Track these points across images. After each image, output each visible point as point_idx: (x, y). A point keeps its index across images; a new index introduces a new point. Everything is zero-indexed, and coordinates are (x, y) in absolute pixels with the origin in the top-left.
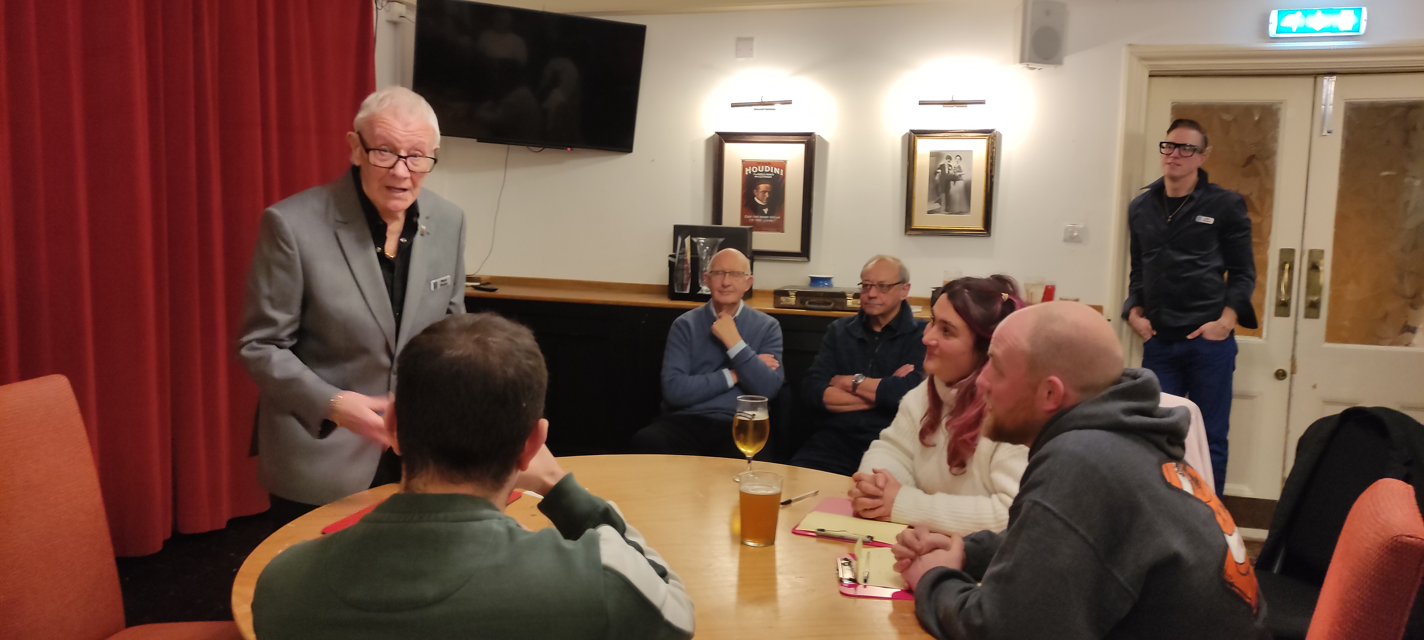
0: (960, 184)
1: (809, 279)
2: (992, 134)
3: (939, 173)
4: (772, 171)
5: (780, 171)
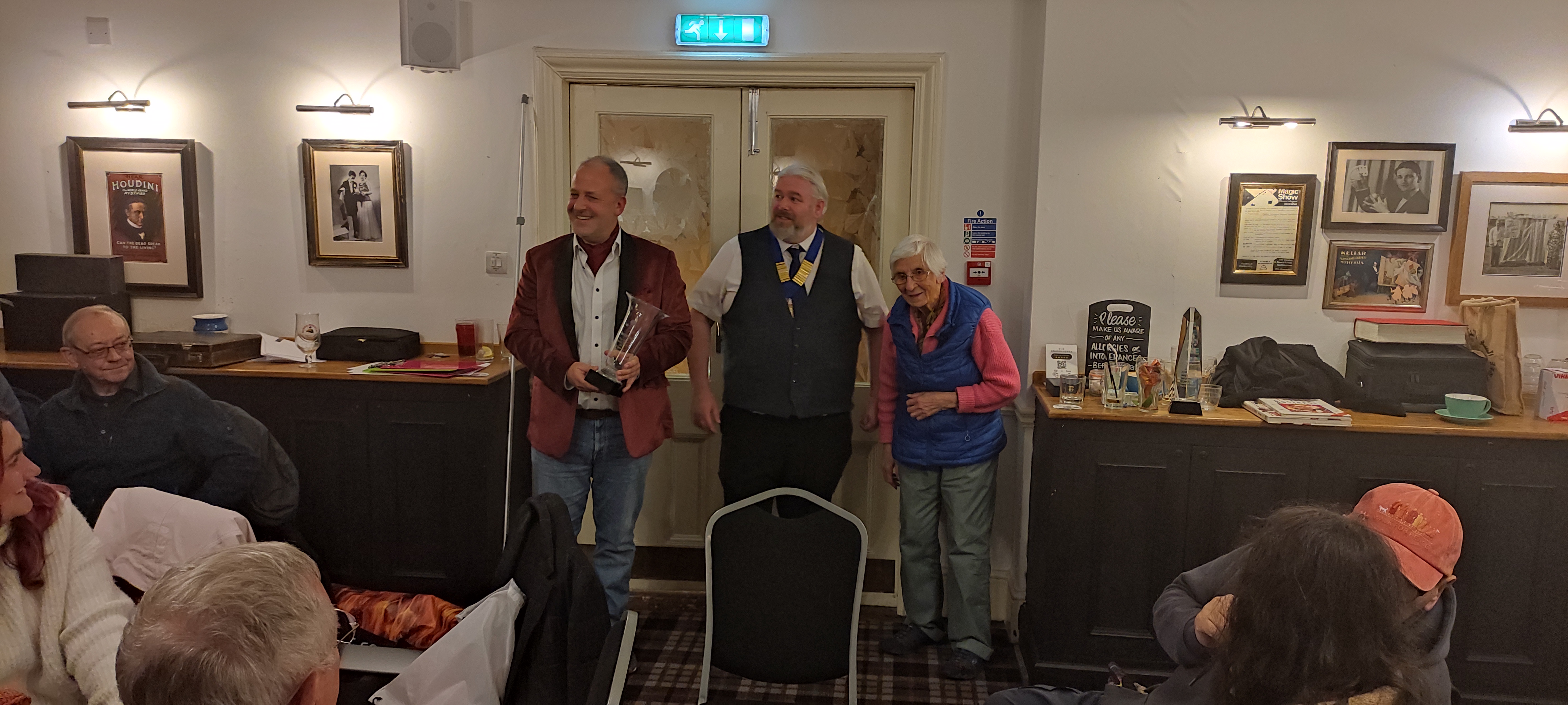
0: (368, 204)
2: (396, 147)
3: (342, 191)
4: (145, 187)
5: (154, 187)
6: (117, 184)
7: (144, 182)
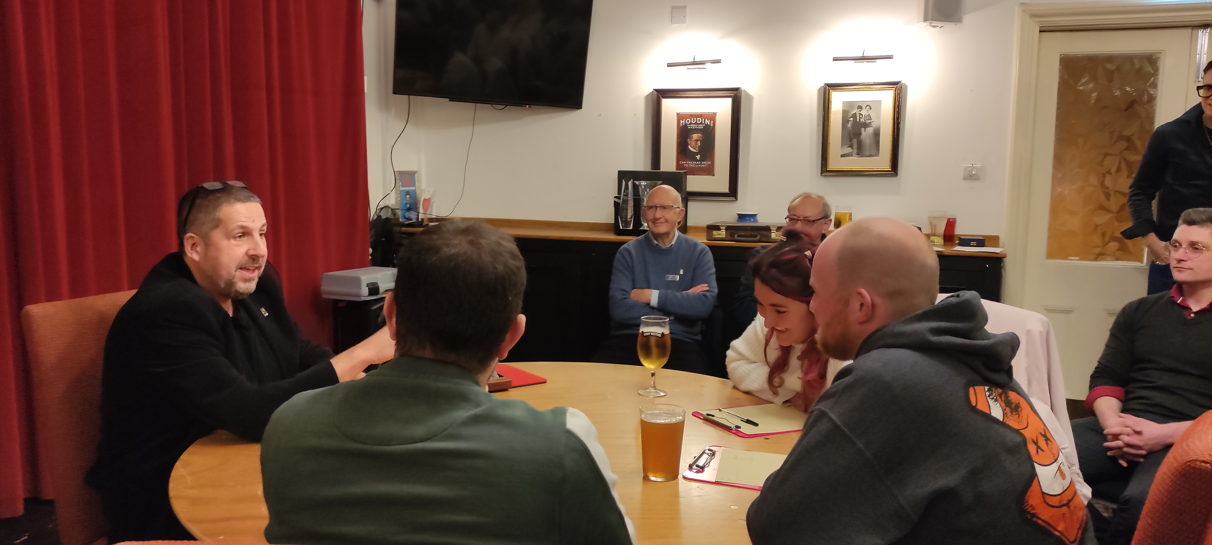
0: (870, 130)
1: (737, 215)
2: (898, 85)
3: (851, 120)
4: (703, 123)
5: (710, 122)
6: (684, 122)
7: (703, 119)
